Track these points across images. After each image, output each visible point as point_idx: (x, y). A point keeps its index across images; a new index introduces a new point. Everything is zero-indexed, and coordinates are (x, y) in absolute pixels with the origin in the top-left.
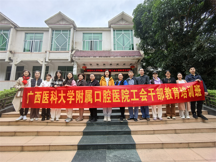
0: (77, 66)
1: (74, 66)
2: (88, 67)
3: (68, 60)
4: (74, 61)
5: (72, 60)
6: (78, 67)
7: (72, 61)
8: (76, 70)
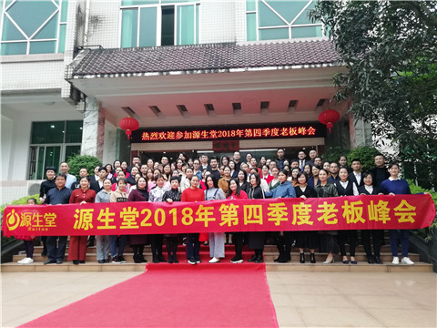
0: (96, 120)
1: (85, 120)
2: (144, 123)
3: (58, 91)
4: (85, 96)
5: (79, 92)
6: (101, 122)
7: (77, 96)
8: (95, 135)
